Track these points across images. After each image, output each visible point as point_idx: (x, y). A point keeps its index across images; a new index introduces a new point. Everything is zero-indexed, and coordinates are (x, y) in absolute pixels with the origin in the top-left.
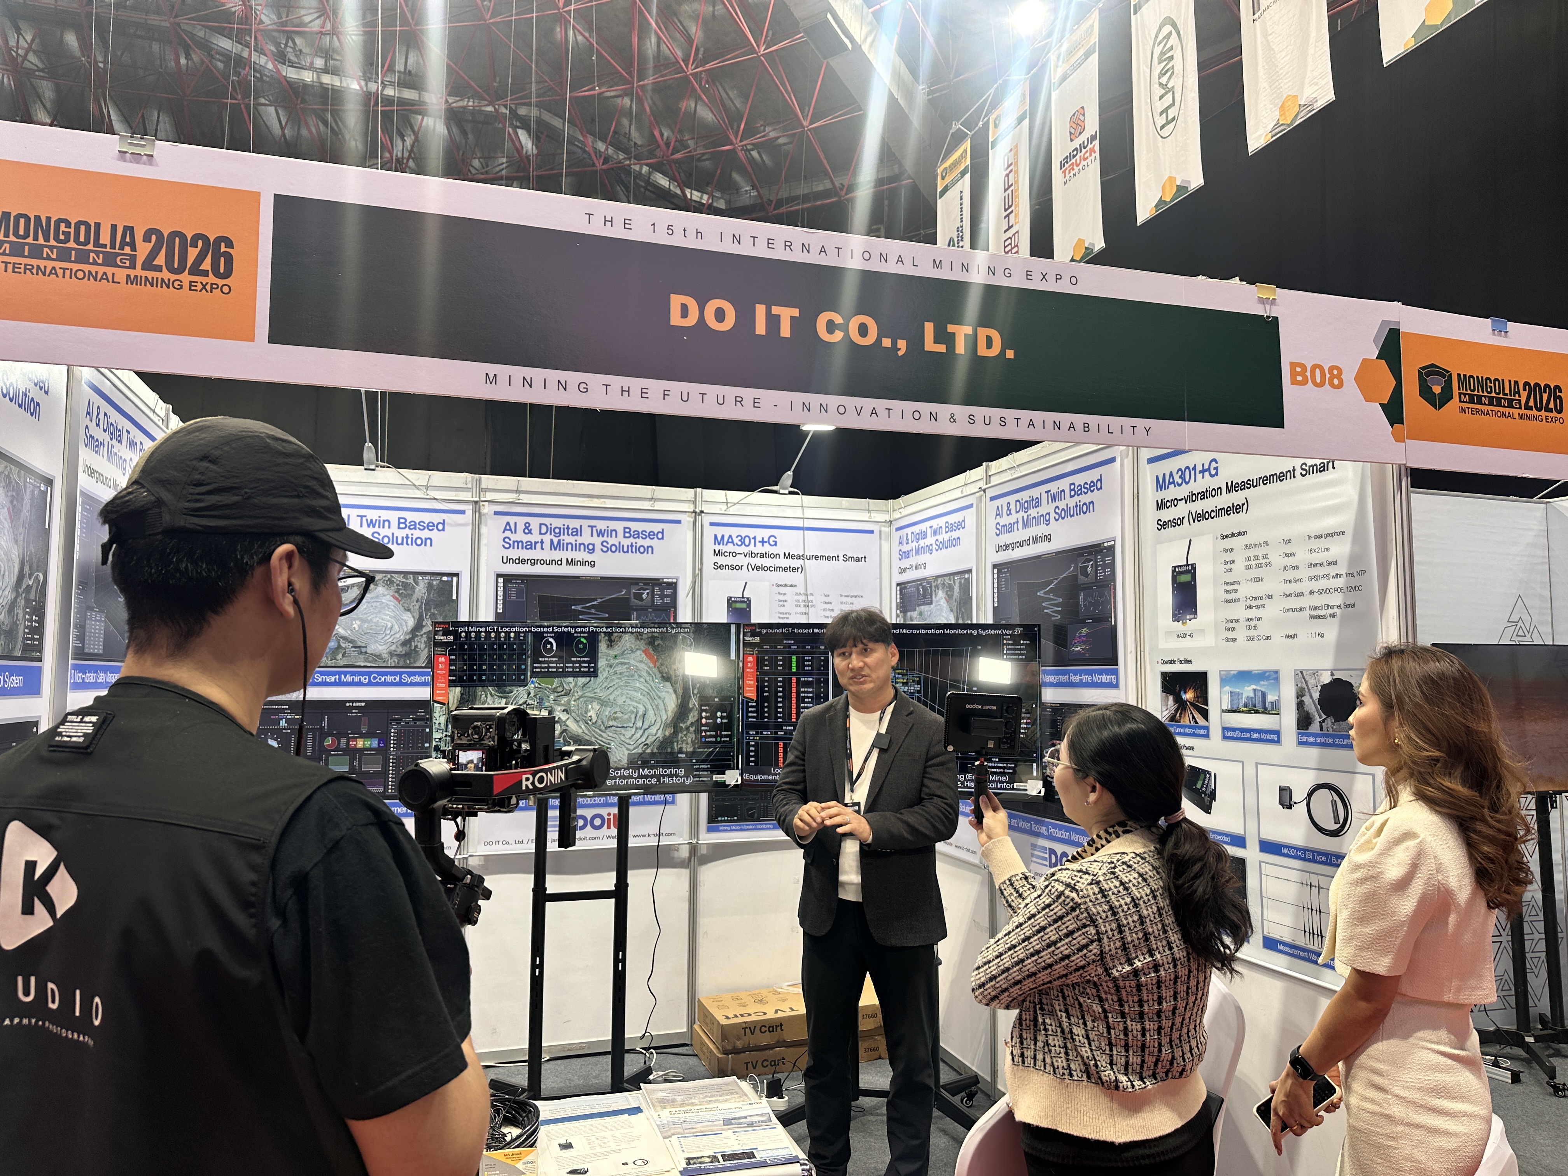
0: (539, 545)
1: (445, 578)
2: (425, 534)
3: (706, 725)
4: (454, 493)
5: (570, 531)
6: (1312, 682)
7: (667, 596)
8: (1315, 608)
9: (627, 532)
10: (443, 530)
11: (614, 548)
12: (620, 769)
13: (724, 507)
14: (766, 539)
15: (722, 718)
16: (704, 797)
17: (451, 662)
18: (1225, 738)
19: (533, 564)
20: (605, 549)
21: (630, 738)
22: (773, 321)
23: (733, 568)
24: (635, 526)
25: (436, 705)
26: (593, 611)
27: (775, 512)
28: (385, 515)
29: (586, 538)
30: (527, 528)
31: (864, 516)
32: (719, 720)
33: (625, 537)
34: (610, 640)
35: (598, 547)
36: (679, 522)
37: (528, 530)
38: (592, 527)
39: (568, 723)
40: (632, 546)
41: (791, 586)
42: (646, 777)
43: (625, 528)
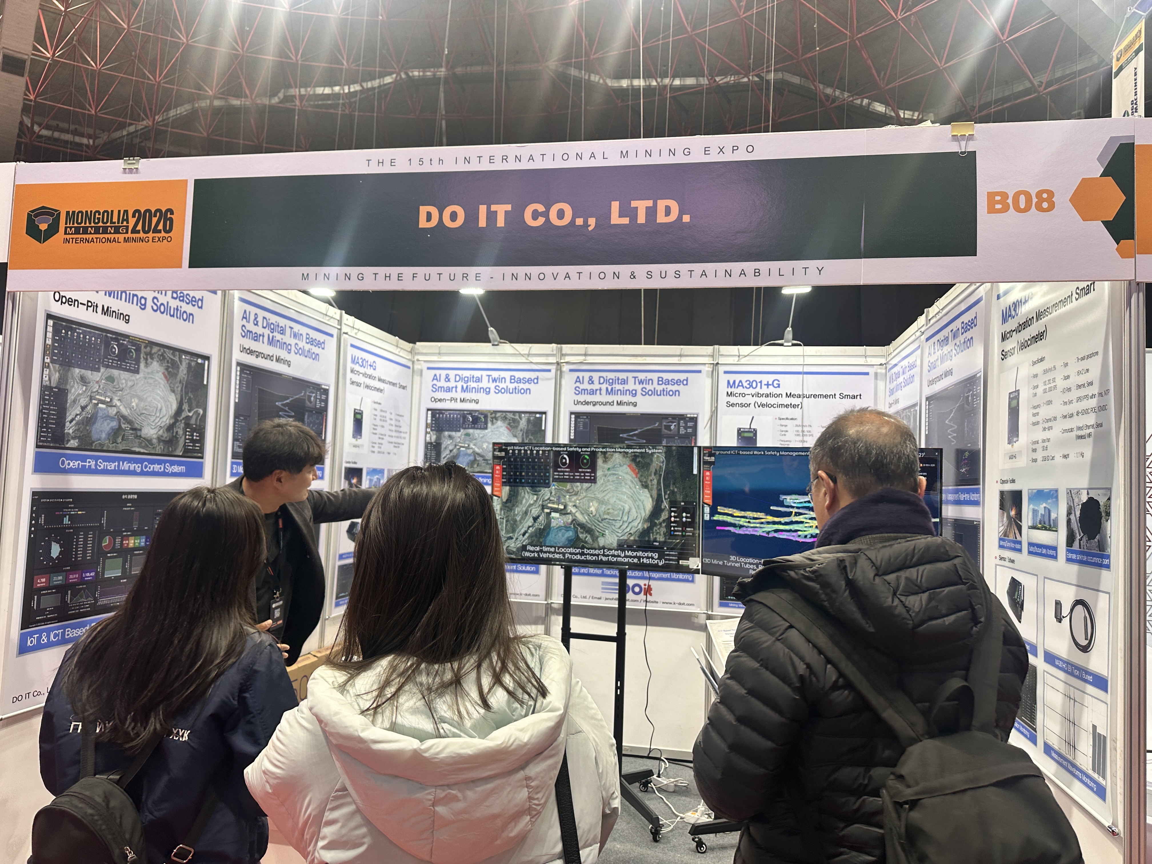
0: (598, 392)
1: (538, 416)
2: (526, 386)
3: (675, 522)
4: (545, 358)
5: (620, 381)
6: (1076, 500)
7: (690, 427)
8: (1079, 428)
9: (660, 380)
10: (537, 383)
11: (650, 393)
12: (612, 550)
13: (737, 358)
14: (770, 383)
15: (686, 517)
16: (717, 580)
17: (504, 470)
18: (1030, 553)
19: (594, 405)
20: (644, 393)
21: (619, 528)
22: (492, 216)
23: (742, 405)
24: (666, 376)
25: (495, 497)
26: (635, 438)
27: (780, 360)
28: (503, 374)
29: (631, 386)
30: (590, 380)
31: (861, 361)
32: (684, 519)
33: (658, 384)
34: (605, 457)
35: (639, 392)
36: (700, 372)
37: (591, 381)
38: (635, 378)
39: (577, 515)
40: (664, 390)
41: (792, 419)
42: (631, 557)
43: (659, 378)
